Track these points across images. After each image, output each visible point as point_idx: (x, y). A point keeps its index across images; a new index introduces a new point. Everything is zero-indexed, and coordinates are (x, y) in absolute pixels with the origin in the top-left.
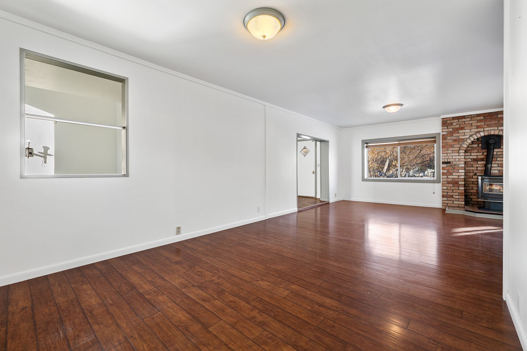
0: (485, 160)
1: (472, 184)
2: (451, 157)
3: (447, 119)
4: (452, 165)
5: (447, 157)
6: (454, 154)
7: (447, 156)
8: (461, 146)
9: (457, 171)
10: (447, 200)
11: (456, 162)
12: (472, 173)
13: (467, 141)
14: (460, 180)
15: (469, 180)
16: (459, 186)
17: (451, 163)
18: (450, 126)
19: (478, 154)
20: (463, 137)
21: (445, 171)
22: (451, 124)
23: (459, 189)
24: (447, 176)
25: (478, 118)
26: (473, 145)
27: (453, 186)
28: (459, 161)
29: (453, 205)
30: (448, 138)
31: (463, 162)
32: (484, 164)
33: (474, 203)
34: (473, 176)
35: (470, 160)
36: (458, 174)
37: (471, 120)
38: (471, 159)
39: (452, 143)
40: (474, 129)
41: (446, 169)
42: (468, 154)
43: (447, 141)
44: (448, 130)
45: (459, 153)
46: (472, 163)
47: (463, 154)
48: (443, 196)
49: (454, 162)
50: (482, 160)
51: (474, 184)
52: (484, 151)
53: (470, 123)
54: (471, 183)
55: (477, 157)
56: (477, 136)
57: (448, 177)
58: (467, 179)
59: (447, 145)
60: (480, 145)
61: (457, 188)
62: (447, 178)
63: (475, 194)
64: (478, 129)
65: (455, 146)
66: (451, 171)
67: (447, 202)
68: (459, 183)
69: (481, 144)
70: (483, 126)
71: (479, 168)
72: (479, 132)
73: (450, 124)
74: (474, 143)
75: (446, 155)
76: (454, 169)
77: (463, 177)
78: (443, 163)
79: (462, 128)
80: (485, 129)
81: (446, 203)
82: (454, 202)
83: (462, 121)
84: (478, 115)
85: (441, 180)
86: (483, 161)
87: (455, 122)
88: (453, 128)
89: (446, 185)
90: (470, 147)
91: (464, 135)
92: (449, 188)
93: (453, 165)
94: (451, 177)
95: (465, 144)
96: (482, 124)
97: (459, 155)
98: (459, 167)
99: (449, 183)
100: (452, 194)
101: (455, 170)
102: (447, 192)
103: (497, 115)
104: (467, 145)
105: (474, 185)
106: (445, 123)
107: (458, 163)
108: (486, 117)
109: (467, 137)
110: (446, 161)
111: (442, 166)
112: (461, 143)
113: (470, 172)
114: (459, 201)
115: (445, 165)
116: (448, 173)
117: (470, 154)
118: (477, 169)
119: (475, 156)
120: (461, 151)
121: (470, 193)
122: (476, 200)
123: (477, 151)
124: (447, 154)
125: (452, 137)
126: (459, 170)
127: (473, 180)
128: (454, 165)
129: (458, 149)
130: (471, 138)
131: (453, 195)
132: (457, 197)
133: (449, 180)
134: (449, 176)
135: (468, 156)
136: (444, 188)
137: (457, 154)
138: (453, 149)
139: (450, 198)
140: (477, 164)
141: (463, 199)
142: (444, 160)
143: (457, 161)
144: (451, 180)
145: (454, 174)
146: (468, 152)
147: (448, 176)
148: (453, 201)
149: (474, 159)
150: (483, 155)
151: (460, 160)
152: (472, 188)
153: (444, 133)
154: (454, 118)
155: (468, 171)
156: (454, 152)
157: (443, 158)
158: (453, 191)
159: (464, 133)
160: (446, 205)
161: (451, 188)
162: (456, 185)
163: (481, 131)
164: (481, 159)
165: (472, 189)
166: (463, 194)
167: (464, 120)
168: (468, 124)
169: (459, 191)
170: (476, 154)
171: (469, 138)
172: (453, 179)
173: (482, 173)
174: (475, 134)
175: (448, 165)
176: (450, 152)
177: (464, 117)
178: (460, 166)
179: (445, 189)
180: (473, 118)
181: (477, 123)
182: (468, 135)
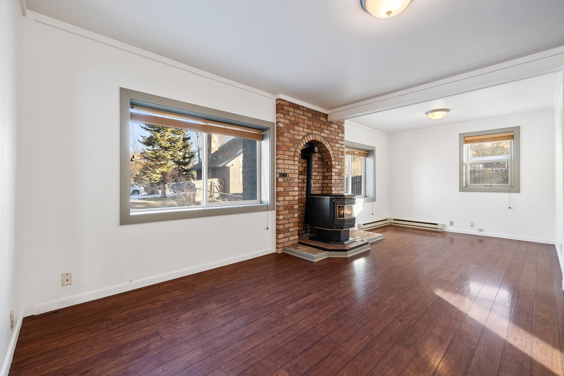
2: (287, 167)
4: (288, 180)
5: (284, 166)
6: (290, 161)
7: (284, 163)
8: (296, 151)
9: (293, 189)
10: (283, 238)
11: (292, 175)
13: (300, 143)
14: (295, 202)
16: (294, 211)
17: (288, 176)
18: (287, 116)
20: (298, 138)
21: (282, 189)
22: (289, 113)
23: (294, 217)
25: (308, 114)
27: (289, 213)
29: (289, 243)
30: (285, 134)
31: (297, 176)
36: (293, 194)
37: (303, 115)
39: (288, 144)
41: (282, 185)
43: (284, 139)
44: (284, 121)
45: (294, 161)
47: (297, 163)
48: (277, 232)
49: (290, 174)
52: (304, 161)
53: (303, 118)
56: (308, 140)
57: (285, 198)
61: (292, 215)
62: (284, 200)
64: (308, 130)
65: (291, 149)
66: (288, 189)
67: (285, 240)
68: (294, 208)
70: (312, 127)
72: (309, 134)
73: (287, 113)
76: (290, 185)
79: (297, 124)
80: (313, 132)
81: (282, 243)
85: (275, 204)
87: (292, 112)
88: (289, 120)
89: (282, 212)
91: (298, 135)
94: (287, 198)
95: (299, 148)
96: (311, 124)
99: (285, 208)
100: (288, 226)
101: (291, 188)
102: (284, 225)
103: (320, 117)
104: (300, 150)
109: (301, 138)
110: (283, 171)
112: (296, 146)
114: (294, 235)
115: (282, 180)
116: (285, 193)
120: (296, 159)
124: (284, 160)
125: (289, 135)
128: (290, 180)
129: (294, 155)
130: (303, 140)
131: (289, 228)
132: (292, 229)
133: (285, 203)
134: (286, 196)
136: (277, 217)
137: (293, 163)
138: (289, 154)
139: (286, 234)
141: (297, 232)
143: (293, 173)
144: (288, 203)
145: (290, 193)
146: (300, 162)
148: (289, 237)
151: (295, 172)
153: (281, 125)
154: (290, 104)
156: (290, 159)
157: (280, 166)
158: (289, 221)
159: (299, 131)
161: (287, 216)
162: (292, 210)
163: (311, 134)
167: (298, 112)
168: (301, 119)
169: (294, 220)
172: (289, 201)
174: (307, 136)
175: (285, 178)
176: (287, 157)
177: (298, 107)
178: (294, 181)
179: (282, 219)
180: (305, 113)
181: (308, 120)
182: (302, 136)
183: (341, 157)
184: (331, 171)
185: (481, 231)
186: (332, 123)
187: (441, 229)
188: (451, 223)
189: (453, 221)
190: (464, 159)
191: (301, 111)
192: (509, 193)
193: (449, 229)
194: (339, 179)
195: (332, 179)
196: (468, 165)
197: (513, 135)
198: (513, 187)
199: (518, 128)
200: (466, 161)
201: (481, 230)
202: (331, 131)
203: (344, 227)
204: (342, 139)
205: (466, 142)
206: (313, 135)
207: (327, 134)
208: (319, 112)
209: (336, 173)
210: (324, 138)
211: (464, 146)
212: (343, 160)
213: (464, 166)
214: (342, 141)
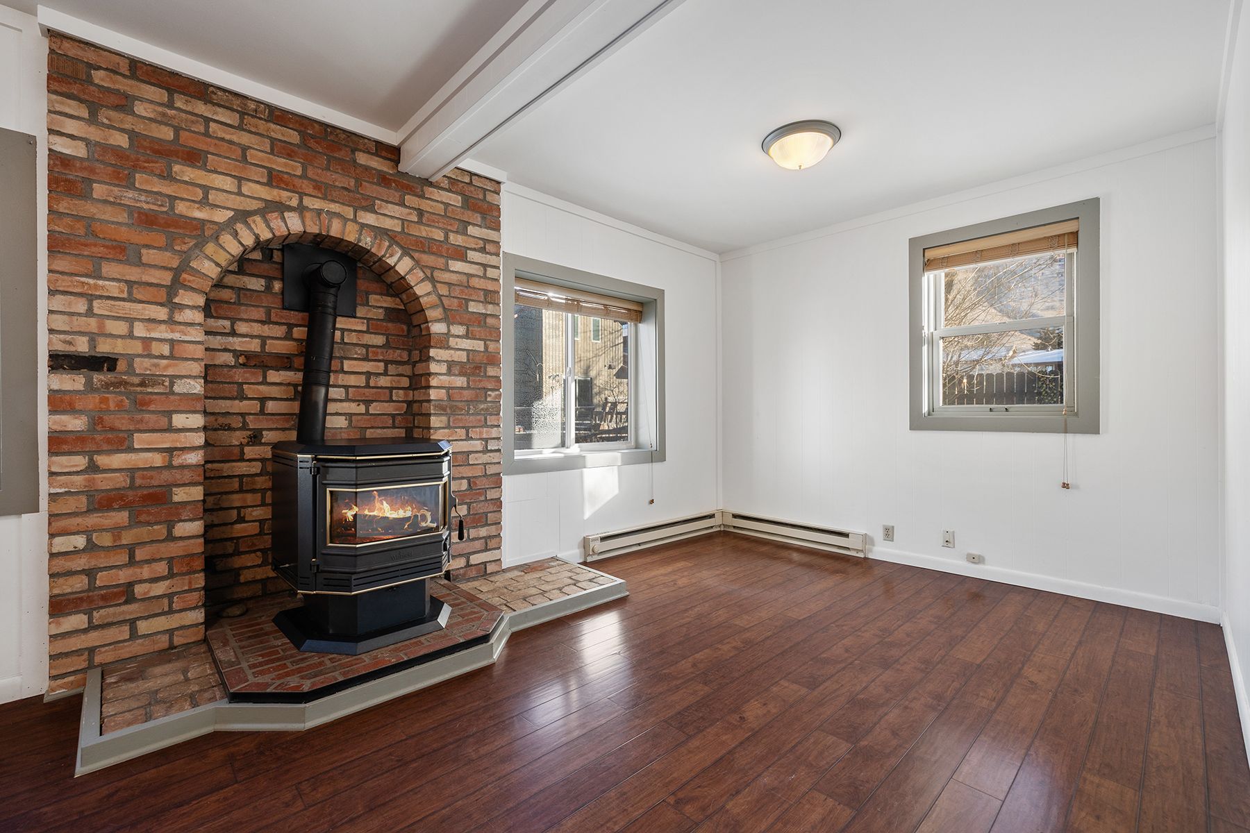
0: (298, 362)
1: (241, 491)
2: (120, 328)
3: (90, 56)
4: (126, 383)
5: (92, 325)
6: (140, 306)
7: (90, 312)
8: (184, 267)
9: (163, 422)
10: (85, 631)
11: (156, 365)
12: (238, 433)
13: (217, 238)
14: (178, 476)
15: (227, 469)
16: (174, 513)
17: (121, 366)
18: (112, 113)
19: (266, 330)
20: (198, 214)
21: (76, 423)
22: (124, 104)
23: (170, 537)
24: (91, 454)
25: (277, 131)
26: (246, 279)
27: (135, 522)
28: (172, 357)
29: (137, 648)
30: (99, 190)
31: (197, 368)
32: (295, 386)
33: (249, 594)
34: (247, 449)
35: (228, 358)
36: (166, 441)
37: (240, 128)
38: (237, 353)
39: (124, 234)
40: (258, 186)
41: (78, 406)
42: (222, 322)
43: (89, 209)
44: (94, 134)
45: (174, 307)
46: (239, 375)
47: (198, 317)
48: (58, 607)
49: (137, 360)
50: (284, 362)
51: (247, 491)
52: (295, 317)
53: (235, 138)
54: (236, 486)
55: (263, 345)
56: (271, 230)
57: (102, 460)
58: (216, 466)
59: (91, 240)
60: (277, 286)
61: (160, 530)
62: (93, 468)
63: (253, 544)
64: (275, 192)
65: (149, 255)
66: (122, 422)
67: (93, 638)
68: (176, 499)
69: (282, 280)
70: (298, 182)
71: (271, 406)
72: (281, 208)
73: (113, 100)
74: (249, 268)
75: (81, 306)
76: (141, 404)
77: (194, 458)
78: (59, 362)
79: (194, 157)
80: (307, 201)
81: (78, 652)
82: (143, 627)
83: (189, 108)
84: (279, 116)
85: (44, 488)
86: (289, 368)
87: (151, 102)
88: (133, 135)
89: (79, 520)
90: (232, 288)
91: (204, 202)
92: (105, 540)
93: (136, 380)
94: (118, 460)
95: (208, 257)
96: (294, 168)
97: (171, 322)
98: (173, 393)
99: (103, 502)
100: (123, 576)
101: (147, 416)
102: (90, 573)
103: (353, 151)
104: (218, 265)
105: (250, 498)
106: (75, 79)
107: (166, 367)
108: (312, 143)
109: (222, 216)
110: (82, 346)
111: (45, 381)
112: (185, 248)
113: (229, 428)
114: (171, 611)
115: (73, 382)
116: (98, 437)
117: (227, 323)
118: (262, 411)
119: (252, 337)
120: (184, 297)
121: (229, 543)
122: (258, 577)
123: (260, 314)
124: (91, 298)
125: (130, 194)
126: (174, 416)
127: (242, 468)
128: (142, 384)
129: (166, 278)
130: (239, 227)
131: (130, 585)
132: (160, 589)
133: (104, 482)
134: (109, 452)
135: (219, 338)
136: (62, 544)
137: (161, 313)
138: (133, 274)
139: (111, 610)
140: (264, 382)
141: (196, 595)
142: (70, 343)
143: (162, 357)
144: (121, 480)
145: (140, 440)
146: (222, 313)
147: (99, 452)
148: (132, 623)
149: (249, 356)
150: (288, 336)
151: (179, 351)
152: (239, 514)
153: (65, 147)
154: (139, 70)
155: (221, 420)
156: (139, 297)
157: (60, 323)
158: (132, 555)
159: (206, 189)
160: (80, 663)
161: (117, 537)
162: (153, 510)
163: (290, 209)
164: (278, 356)
165: (241, 520)
166: (199, 563)
167: (201, 108)
168: (223, 139)
169: (175, 549)
170: (257, 329)
171: (229, 225)
172: (132, 471)
173: (284, 429)
174: (262, 212)
175: (98, 378)
176: (113, 288)
177: (201, 90)
178: (177, 389)
179: (76, 552)
180: (247, 119)
181: (272, 153)
182: (228, 209)
183: (484, 311)
184: (429, 359)
185: (973, 563)
186: (427, 182)
187: (858, 551)
188: (889, 533)
189: (893, 527)
190: (925, 324)
191: (220, 110)
192: (1062, 436)
193: (882, 552)
194: (468, 387)
195: (429, 387)
196: (938, 344)
197: (1077, 232)
198: (1076, 414)
199: (1092, 206)
200: (932, 329)
201: (975, 559)
202: (421, 213)
203: (354, 583)
204: (490, 247)
205: (929, 264)
206: (308, 215)
207: (400, 222)
208: (344, 131)
209: (451, 364)
210: (380, 232)
211: (925, 279)
212: (490, 321)
213: (925, 348)
214: (488, 253)
